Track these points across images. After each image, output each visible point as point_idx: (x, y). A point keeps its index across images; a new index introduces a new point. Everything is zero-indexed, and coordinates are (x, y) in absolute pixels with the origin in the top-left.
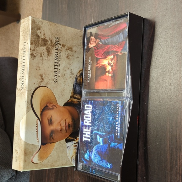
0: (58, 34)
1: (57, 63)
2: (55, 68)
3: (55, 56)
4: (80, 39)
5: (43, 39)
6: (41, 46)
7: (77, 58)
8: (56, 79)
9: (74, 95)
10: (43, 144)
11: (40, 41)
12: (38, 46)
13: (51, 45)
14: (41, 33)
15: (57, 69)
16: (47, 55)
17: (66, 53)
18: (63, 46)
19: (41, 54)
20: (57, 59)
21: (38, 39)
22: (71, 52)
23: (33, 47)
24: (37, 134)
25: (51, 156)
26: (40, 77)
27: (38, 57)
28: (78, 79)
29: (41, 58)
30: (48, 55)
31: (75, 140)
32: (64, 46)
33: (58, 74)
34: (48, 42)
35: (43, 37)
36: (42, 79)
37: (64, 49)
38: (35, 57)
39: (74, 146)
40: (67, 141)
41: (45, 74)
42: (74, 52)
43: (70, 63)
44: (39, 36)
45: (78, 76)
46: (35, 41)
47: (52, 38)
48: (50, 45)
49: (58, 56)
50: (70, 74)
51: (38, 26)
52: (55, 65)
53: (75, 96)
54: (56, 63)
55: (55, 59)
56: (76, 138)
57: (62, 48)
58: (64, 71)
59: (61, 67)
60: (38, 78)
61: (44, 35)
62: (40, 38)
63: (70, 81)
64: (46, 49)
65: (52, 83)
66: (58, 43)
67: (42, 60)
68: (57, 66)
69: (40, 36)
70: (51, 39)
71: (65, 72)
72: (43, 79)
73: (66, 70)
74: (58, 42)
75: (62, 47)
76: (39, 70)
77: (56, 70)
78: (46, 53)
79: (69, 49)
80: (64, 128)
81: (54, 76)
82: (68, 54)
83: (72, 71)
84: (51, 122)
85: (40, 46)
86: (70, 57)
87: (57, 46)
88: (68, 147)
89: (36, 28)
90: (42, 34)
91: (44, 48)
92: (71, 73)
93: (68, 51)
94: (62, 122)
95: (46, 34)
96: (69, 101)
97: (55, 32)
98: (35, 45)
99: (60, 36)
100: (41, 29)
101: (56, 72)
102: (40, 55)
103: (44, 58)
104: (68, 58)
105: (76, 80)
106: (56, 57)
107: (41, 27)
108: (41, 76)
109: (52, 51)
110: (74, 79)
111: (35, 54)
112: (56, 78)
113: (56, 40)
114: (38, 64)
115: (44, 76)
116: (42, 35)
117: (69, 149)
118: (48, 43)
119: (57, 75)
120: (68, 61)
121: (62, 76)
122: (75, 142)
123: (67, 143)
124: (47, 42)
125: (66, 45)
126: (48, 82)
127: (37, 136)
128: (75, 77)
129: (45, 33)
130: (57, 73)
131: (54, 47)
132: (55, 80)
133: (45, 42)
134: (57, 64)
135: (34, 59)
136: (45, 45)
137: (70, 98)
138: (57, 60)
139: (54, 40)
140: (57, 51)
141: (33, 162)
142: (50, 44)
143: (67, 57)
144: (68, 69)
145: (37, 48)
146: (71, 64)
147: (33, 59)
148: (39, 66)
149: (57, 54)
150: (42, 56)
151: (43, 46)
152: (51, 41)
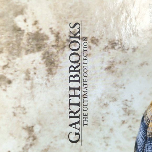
0: (76, 14)
1: (78, 89)
2: (70, 104)
3: (70, 71)
5: (34, 34)
6: (28, 52)
7: (142, 65)
8: (76, 134)
11: (24, 41)
12: (19, 55)
13: (57, 46)
14: (25, 21)
15: (78, 104)
16: (46, 73)
17: (103, 59)
18: (95, 41)
19: (28, 73)
20: (77, 78)
21: (17, 36)
22: (121, 54)
23: (5, 59)
26: (25, 134)
27: (18, 81)
29: (29, 83)
30: (50, 72)
32: (97, 40)
33: (82, 119)
34: (48, 38)
35: (32, 29)
36: (31, 139)
37: (96, 50)
38: (10, 82)
41: (40, 124)
42: (130, 51)
43: (119, 83)
44: (19, 30)
46: (9, 44)
47: (58, 27)
48: (53, 46)
49: (78, 71)
50: (122, 112)
51: (18, 6)
52: (70, 96)
54: (74, 89)
55: (72, 78)
57: (90, 47)
58: (102, 107)
59: (91, 99)
60: (20, 137)
61: (36, 23)
62: (25, 33)
63: (124, 133)
64: (44, 58)
65: (63, 146)
66: (79, 37)
67: (32, 87)
68: (78, 96)
69: (23, 29)
70: (57, 30)
71: (104, 111)
72: (35, 138)
73: (106, 105)
74: (78, 35)
75: (91, 44)
76: (22, 115)
77: (75, 108)
78: (43, 68)
79: (113, 47)
81: (70, 125)
82: (111, 60)
83: (129, 103)
85: (23, 52)
86: (119, 67)
87: (75, 45)
89: (12, 12)
90: (30, 22)
91: (38, 56)
92: (125, 110)
93: (111, 51)
95: (41, 21)
97: (68, 11)
98: (11, 53)
99: (84, 17)
100: (28, 12)
101: (74, 115)
102: (23, 75)
103: (36, 81)
104: (113, 69)
106: (74, 74)
107: (26, 7)
108: (30, 129)
109: (61, 60)
110: (137, 127)
111: (9, 77)
112: (77, 131)
113: (72, 30)
114: (19, 100)
115: (37, 129)
116: (30, 26)
118: (48, 42)
119: (78, 122)
120: (111, 78)
121: (97, 123)
124: (43, 39)
125: (104, 37)
126: (52, 145)
128: (140, 119)
129: (37, 19)
130: (78, 117)
131: (67, 49)
132: (73, 138)
133: (38, 41)
134: (77, 92)
135: (8, 89)
136: (39, 49)
138: (78, 81)
139: (66, 31)
140: (74, 58)
142: (54, 44)
143: (109, 68)
144: (115, 100)
145: (14, 59)
146: (123, 86)
147: (5, 90)
148: (23, 103)
149: (75, 65)
150: (32, 75)
151: (33, 51)
152: (57, 36)
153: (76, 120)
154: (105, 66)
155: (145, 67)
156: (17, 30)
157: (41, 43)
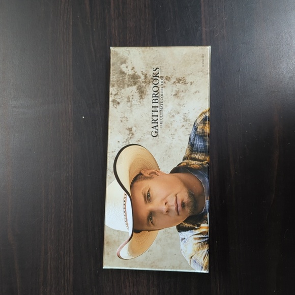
0: (157, 62)
1: (158, 107)
2: (153, 116)
3: (153, 97)
4: (201, 61)
5: (132, 75)
6: (128, 86)
7: (196, 92)
8: (156, 132)
9: (191, 154)
10: (136, 230)
11: (127, 79)
12: (123, 88)
13: (145, 82)
14: (127, 67)
15: (157, 116)
16: (139, 98)
17: (172, 89)
18: (168, 79)
19: (128, 98)
20: (157, 101)
21: (122, 77)
22: (184, 86)
23: (116, 90)
24: (126, 215)
25: (150, 251)
26: (128, 132)
27: (123, 103)
28: (200, 127)
29: (129, 104)
30: (141, 97)
31: (196, 229)
32: (169, 78)
33: (159, 124)
34: (140, 78)
35: (131, 72)
36: (131, 134)
37: (168, 84)
38: (119, 103)
39: (196, 239)
40: (180, 229)
41: (136, 127)
42: (189, 84)
43: (181, 103)
44: (124, 73)
45: (198, 122)
46: (118, 82)
47: (146, 71)
48: (143, 82)
49: (158, 97)
50: (183, 120)
51: (123, 58)
52: (153, 111)
53: (193, 156)
54: (155, 107)
55: (154, 101)
56: (199, 226)
57: (165, 82)
58: (171, 117)
59: (165, 113)
60: (125, 133)
61: (133, 68)
62: (127, 75)
63: (183, 132)
64: (138, 89)
65: (148, 138)
66: (158, 77)
67: (131, 106)
68: (157, 111)
69: (125, 72)
70: (146, 72)
71: (172, 120)
72: (133, 134)
73: (173, 116)
74: (158, 75)
75: (165, 81)
76: (125, 122)
77: (155, 118)
78: (137, 95)
79: (179, 82)
80: (174, 208)
81: (152, 128)
82: (177, 90)
83: (186, 115)
84: (148, 198)
85: (126, 86)
86: (182, 94)
87: (156, 81)
88: (182, 240)
89: (119, 62)
90: (130, 68)
91: (134, 88)
92: (184, 119)
93: (178, 84)
94: (169, 199)
95: (136, 68)
96: (182, 164)
97: (152, 60)
98: (119, 86)
99: (161, 64)
100: (128, 61)
101: (155, 122)
102: (126, 99)
103: (133, 102)
104: (178, 95)
105: (196, 129)
106: (155, 98)
107: (127, 58)
108: (130, 130)
109: (148, 90)
110: (191, 129)
111: (118, 100)
112: (156, 131)
113: (154, 72)
114: (124, 113)
115: (134, 129)
116: (130, 70)
117: (185, 242)
118: (140, 80)
119: (157, 126)
120: (177, 101)
121: (167, 126)
122: (198, 232)
123: (179, 232)
124: (137, 78)
125: (173, 76)
126: (142, 138)
127: (126, 218)
128: (193, 124)
129: (134, 66)
130: (157, 123)
131: (151, 84)
132: (154, 134)
133: (134, 79)
134: (157, 109)
135: (118, 107)
136: (135, 84)
137: (183, 160)
138: (158, 102)
139: (151, 73)
140: (155, 89)
141: (119, 257)
142: (143, 81)
143: (176, 95)
144: (179, 113)
145: (121, 90)
146: (183, 105)
147: (116, 108)
148: (126, 115)
149: (156, 93)
150: (131, 100)
151: (131, 85)
152: (146, 76)
153: (156, 124)
154: (174, 93)
155: (197, 93)
156: (122, 73)
157: (136, 80)
